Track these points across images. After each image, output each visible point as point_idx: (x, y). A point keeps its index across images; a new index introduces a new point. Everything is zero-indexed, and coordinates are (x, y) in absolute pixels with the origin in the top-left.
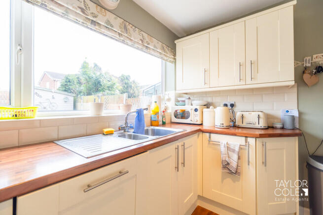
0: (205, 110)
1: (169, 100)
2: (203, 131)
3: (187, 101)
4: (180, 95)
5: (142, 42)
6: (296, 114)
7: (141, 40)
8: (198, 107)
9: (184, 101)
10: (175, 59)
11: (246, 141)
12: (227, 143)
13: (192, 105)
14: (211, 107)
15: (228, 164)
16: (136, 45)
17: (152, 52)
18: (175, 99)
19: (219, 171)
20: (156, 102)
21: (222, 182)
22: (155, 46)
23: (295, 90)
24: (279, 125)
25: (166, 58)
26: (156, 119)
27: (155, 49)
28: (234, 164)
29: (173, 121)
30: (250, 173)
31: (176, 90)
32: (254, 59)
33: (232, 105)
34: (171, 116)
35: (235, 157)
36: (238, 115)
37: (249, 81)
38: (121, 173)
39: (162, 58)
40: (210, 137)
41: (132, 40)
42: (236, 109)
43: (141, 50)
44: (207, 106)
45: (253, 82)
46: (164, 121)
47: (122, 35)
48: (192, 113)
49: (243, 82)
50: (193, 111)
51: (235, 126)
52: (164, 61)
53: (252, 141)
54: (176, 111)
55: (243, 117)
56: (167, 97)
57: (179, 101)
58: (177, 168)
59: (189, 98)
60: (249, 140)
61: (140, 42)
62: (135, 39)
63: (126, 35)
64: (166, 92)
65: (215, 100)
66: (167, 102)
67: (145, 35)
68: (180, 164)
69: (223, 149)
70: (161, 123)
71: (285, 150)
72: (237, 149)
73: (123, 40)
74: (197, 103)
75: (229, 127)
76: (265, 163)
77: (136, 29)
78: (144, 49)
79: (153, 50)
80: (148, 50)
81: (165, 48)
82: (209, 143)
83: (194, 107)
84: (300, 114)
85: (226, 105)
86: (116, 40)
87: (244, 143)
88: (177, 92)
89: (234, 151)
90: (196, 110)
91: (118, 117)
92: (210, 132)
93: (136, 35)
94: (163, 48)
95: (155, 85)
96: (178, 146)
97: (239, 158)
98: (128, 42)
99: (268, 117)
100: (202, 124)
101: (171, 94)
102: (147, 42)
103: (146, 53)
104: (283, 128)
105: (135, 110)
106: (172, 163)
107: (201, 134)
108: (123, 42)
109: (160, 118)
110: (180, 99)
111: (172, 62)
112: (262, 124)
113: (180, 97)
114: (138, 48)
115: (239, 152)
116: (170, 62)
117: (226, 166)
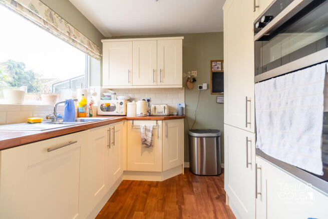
0: (129, 104)
1: (95, 94)
2: (127, 119)
3: (113, 96)
4: (106, 91)
5: (69, 34)
6: (184, 106)
7: (68, 32)
8: (123, 101)
9: (109, 96)
10: (102, 57)
11: (157, 123)
12: (145, 126)
13: (117, 99)
14: (133, 101)
15: (146, 140)
16: (62, 36)
17: (78, 46)
18: (101, 94)
19: (139, 147)
20: (83, 95)
21: (142, 155)
22: (82, 41)
23: (183, 91)
24: (175, 114)
25: (92, 54)
26: (84, 111)
27: (82, 44)
28: (149, 140)
29: (99, 114)
30: (159, 144)
31: (102, 85)
32: (162, 68)
33: (149, 101)
34: (97, 109)
35: (150, 134)
36: (152, 106)
37: (159, 83)
38: (71, 143)
39: (88, 53)
40: (133, 123)
41: (58, 30)
42: (151, 103)
43: (67, 42)
44: (130, 100)
45: (162, 84)
46: (91, 113)
47: (47, 23)
48: (118, 106)
49: (155, 84)
50: (119, 105)
51: (150, 115)
52: (89, 56)
53: (160, 122)
54: (102, 105)
55: (155, 108)
56: (92, 92)
57: (104, 96)
58: (109, 146)
59: (115, 94)
60: (159, 122)
61: (67, 34)
62: (62, 30)
63: (52, 24)
64: (91, 87)
65: (136, 96)
66: (93, 97)
67: (72, 29)
68: (111, 144)
69: (142, 130)
70: (88, 115)
71: (177, 127)
72: (151, 129)
73: (48, 28)
74: (121, 98)
75: (146, 116)
76: (167, 136)
77: (63, 20)
78: (71, 41)
79: (80, 44)
80: (75, 44)
81: (91, 44)
82: (132, 128)
83: (120, 101)
84: (186, 106)
85: (144, 100)
86: (40, 26)
87: (155, 125)
88: (103, 87)
89: (149, 131)
90: (121, 103)
91: (43, 108)
92: (133, 119)
93: (62, 26)
94: (89, 44)
95: (70, 80)
96: (110, 128)
97: (152, 135)
98: (53, 31)
99: (170, 108)
100: (126, 115)
101: (97, 89)
102: (74, 35)
103: (73, 46)
104: (177, 115)
105: (64, 101)
106: (105, 142)
107: (126, 122)
108: (48, 30)
109: (88, 111)
110: (105, 94)
111: (98, 59)
112: (166, 113)
113: (105, 92)
114: (64, 40)
115: (152, 131)
116: (96, 58)
117: (144, 142)
